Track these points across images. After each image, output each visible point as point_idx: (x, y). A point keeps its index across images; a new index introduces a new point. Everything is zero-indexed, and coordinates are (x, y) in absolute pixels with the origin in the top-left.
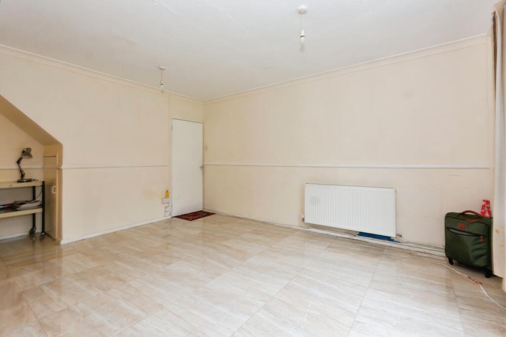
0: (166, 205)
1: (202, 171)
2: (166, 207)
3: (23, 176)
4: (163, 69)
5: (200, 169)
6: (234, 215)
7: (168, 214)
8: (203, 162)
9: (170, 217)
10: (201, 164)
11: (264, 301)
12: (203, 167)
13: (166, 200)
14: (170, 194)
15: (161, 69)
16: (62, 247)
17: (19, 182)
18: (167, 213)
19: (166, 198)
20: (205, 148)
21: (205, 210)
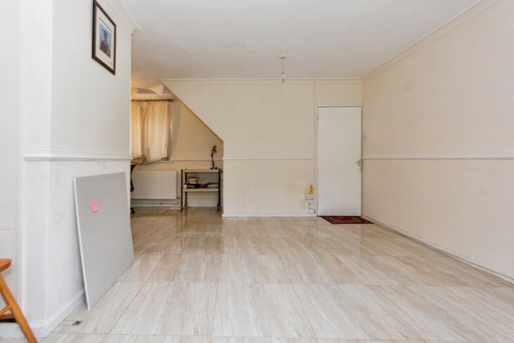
0: (311, 201)
1: (360, 167)
2: (310, 204)
3: (213, 165)
4: (285, 58)
5: (357, 164)
6: (396, 229)
7: (312, 211)
8: (362, 155)
9: (314, 215)
10: (358, 158)
11: (299, 334)
12: (361, 162)
13: (310, 196)
14: (315, 191)
15: (282, 58)
16: (223, 219)
17: (211, 169)
18: (310, 210)
19: (310, 194)
20: (363, 138)
21: (364, 217)
